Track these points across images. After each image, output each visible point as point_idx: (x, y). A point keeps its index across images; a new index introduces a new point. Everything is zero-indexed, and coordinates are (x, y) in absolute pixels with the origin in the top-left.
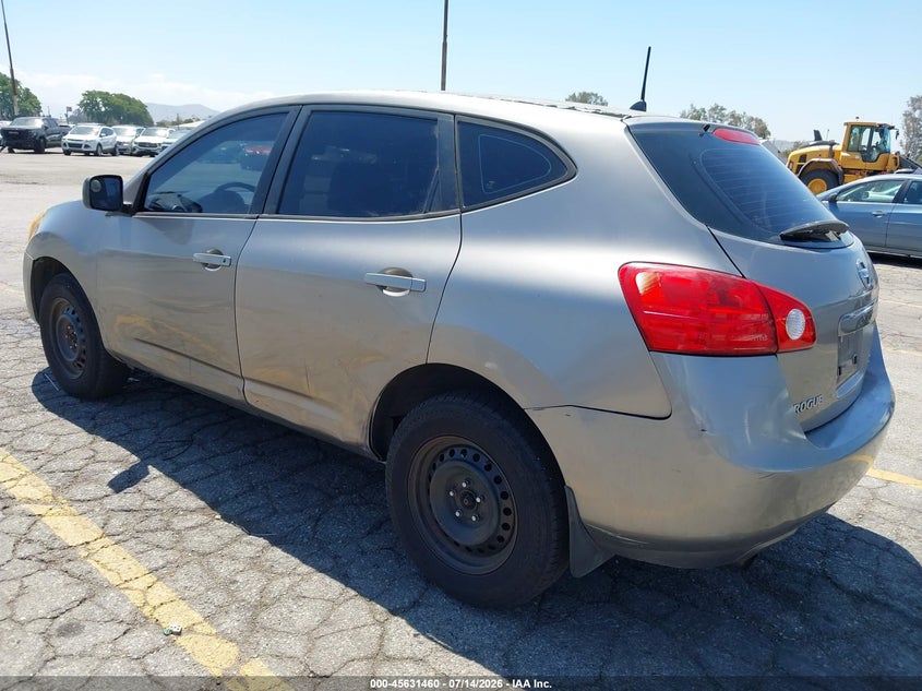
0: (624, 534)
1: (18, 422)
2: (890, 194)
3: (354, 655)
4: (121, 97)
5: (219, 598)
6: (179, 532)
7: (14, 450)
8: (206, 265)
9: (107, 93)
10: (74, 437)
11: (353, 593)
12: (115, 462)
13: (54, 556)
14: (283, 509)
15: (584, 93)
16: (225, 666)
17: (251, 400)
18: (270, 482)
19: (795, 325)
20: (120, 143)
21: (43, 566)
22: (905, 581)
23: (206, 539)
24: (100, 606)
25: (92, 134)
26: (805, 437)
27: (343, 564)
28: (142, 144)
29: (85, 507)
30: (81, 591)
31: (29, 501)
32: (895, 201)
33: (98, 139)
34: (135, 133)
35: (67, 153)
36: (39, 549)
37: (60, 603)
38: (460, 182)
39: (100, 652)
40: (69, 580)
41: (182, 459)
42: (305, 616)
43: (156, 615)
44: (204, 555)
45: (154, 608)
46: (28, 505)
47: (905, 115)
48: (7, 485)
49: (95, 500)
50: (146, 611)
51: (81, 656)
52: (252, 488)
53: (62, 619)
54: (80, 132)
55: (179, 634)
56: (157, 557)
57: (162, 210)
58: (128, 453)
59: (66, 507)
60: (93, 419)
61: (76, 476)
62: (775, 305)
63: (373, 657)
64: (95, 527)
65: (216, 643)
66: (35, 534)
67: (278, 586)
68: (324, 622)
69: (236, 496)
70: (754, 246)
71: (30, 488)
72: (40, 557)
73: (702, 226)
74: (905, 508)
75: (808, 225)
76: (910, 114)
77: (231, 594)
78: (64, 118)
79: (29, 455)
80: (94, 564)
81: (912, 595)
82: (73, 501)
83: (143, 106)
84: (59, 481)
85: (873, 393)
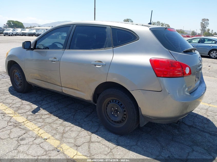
0: (152, 117)
1: (3, 97)
2: (197, 41)
3: (85, 142)
4: (17, 21)
5: (54, 132)
6: (44, 119)
7: (4, 103)
8: (52, 61)
9: (13, 21)
10: (17, 100)
11: (83, 129)
12: (27, 105)
13: (17, 125)
14: (66, 113)
15: (128, 19)
16: (57, 145)
17: (64, 92)
18: (63, 108)
19: (187, 71)
20: (17, 33)
21: (15, 127)
22: (199, 123)
23: (50, 120)
24: (29, 134)
25: (10, 31)
26: (189, 94)
27: (81, 124)
28: (23, 33)
29: (22, 114)
30: (24, 132)
31: (9, 114)
32: (198, 43)
33: (12, 32)
34: (21, 30)
35: (5, 35)
36: (13, 124)
37: (20, 134)
38: (112, 41)
39: (30, 143)
40: (21, 129)
41: (43, 104)
42: (74, 135)
43: (41, 136)
44: (50, 123)
45: (40, 134)
46: (9, 115)
47: (201, 23)
48: (3, 110)
49: (24, 113)
50: (39, 135)
51: (26, 144)
52: (59, 109)
53: (20, 137)
54: (7, 30)
55: (47, 139)
56: (40, 124)
57: (40, 49)
58: (30, 103)
59: (18, 115)
60: (21, 96)
61: (19, 108)
62: (183, 66)
63: (89, 142)
64: (25, 118)
65: (55, 141)
66: (12, 120)
67: (67, 129)
68: (78, 135)
69: (56, 111)
70: (178, 54)
71: (9, 111)
72: (13, 125)
73: (167, 50)
74: (200, 108)
75: (189, 49)
76: (202, 23)
77: (57, 131)
78: (3, 27)
79: (7, 104)
80: (26, 126)
81: (201, 125)
82: (19, 113)
83: (22, 24)
84: (15, 109)
85: (201, 85)
